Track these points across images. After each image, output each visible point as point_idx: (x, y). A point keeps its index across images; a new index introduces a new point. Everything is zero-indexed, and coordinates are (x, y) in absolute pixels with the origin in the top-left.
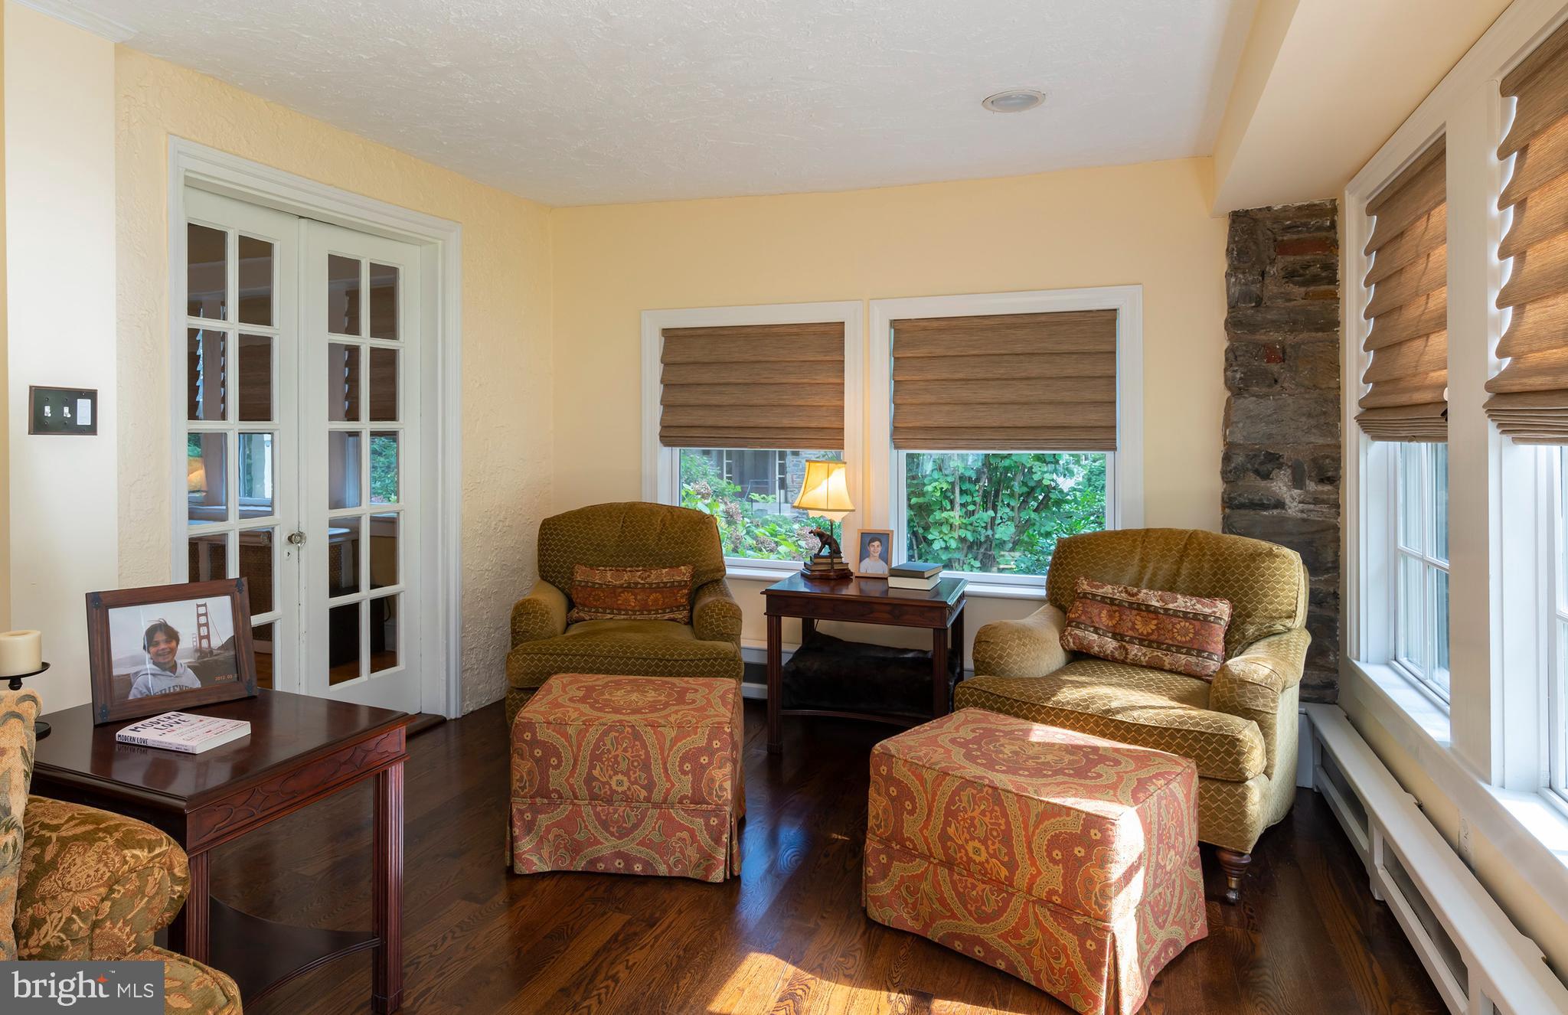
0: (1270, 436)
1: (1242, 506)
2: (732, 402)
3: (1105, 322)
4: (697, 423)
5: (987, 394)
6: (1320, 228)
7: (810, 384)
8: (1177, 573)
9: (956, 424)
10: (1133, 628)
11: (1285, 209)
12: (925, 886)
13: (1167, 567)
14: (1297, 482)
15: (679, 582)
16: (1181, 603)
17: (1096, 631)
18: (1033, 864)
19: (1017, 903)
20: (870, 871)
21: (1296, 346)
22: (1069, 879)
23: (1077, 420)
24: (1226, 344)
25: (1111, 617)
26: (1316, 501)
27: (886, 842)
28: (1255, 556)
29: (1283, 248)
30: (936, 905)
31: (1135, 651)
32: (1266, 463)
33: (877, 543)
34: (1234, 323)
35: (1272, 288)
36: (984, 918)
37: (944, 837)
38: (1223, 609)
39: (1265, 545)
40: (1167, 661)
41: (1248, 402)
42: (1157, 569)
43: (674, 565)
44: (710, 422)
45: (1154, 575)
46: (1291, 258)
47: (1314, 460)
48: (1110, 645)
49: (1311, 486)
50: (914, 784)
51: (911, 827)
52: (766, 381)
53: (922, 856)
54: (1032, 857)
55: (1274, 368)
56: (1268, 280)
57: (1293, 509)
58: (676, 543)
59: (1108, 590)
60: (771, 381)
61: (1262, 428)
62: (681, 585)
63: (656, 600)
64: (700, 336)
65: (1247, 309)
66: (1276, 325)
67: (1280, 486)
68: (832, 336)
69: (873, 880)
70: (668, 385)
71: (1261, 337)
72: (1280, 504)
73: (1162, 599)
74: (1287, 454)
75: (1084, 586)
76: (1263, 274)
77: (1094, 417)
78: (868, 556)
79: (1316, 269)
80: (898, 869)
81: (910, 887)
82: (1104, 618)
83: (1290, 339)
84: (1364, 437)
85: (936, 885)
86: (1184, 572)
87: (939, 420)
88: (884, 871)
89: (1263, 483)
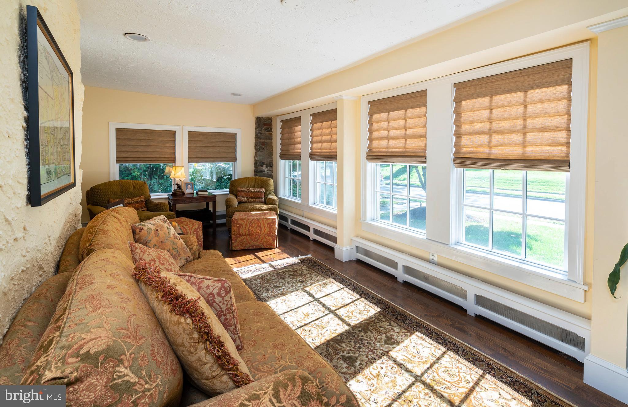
0: (263, 159)
1: (259, 172)
2: (141, 150)
3: (234, 135)
4: (129, 156)
5: (210, 150)
6: (270, 122)
7: (165, 146)
8: (255, 185)
9: (203, 157)
10: (249, 196)
11: (265, 118)
12: (245, 240)
13: (253, 184)
14: (267, 167)
15: (143, 200)
16: (257, 190)
17: (243, 197)
18: (265, 228)
19: (262, 236)
20: (233, 242)
21: (267, 142)
22: (270, 229)
23: (228, 156)
24: (255, 141)
25: (245, 194)
26: (270, 170)
27: (236, 236)
28: (267, 180)
29: (265, 125)
30: (247, 243)
31: (250, 200)
32: (262, 164)
33: (189, 185)
34: (257, 137)
35: (263, 132)
36: (255, 241)
37: (249, 230)
38: (264, 190)
39: (268, 178)
40: (256, 200)
41: (259, 153)
42: (251, 184)
43: (140, 196)
44: (134, 156)
45: (251, 185)
46: (266, 127)
47: (269, 163)
48: (246, 199)
49: (269, 168)
50: (243, 223)
51: (242, 231)
52: (152, 145)
53: (244, 235)
54: (264, 227)
55: (263, 146)
56: (262, 130)
57: (266, 172)
58: (138, 190)
59: (244, 189)
60: (154, 145)
61: (262, 157)
62: (143, 201)
63: (138, 206)
64: (130, 131)
65: (259, 135)
66: (264, 139)
67: (264, 168)
68: (173, 134)
69: (234, 243)
70: (117, 145)
71: (261, 141)
72: (264, 171)
73: (254, 190)
74: (265, 162)
75: (239, 189)
76: (262, 129)
77: (232, 155)
78: (188, 189)
79: (269, 129)
80: (239, 239)
81: (242, 242)
82: (244, 195)
83: (266, 141)
84: (280, 159)
85: (247, 239)
86: (256, 184)
87: (200, 156)
88: (236, 241)
89: (262, 168)
